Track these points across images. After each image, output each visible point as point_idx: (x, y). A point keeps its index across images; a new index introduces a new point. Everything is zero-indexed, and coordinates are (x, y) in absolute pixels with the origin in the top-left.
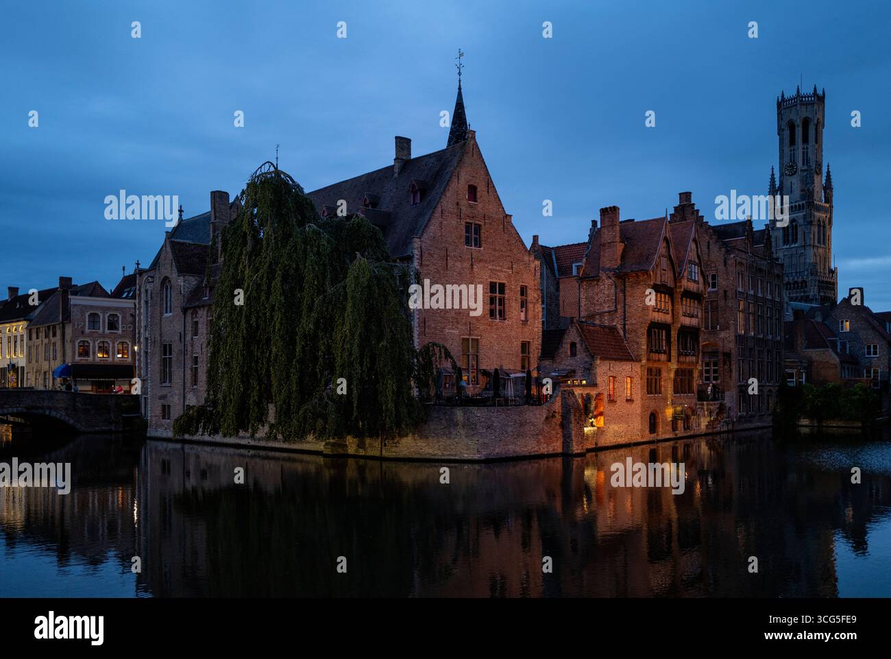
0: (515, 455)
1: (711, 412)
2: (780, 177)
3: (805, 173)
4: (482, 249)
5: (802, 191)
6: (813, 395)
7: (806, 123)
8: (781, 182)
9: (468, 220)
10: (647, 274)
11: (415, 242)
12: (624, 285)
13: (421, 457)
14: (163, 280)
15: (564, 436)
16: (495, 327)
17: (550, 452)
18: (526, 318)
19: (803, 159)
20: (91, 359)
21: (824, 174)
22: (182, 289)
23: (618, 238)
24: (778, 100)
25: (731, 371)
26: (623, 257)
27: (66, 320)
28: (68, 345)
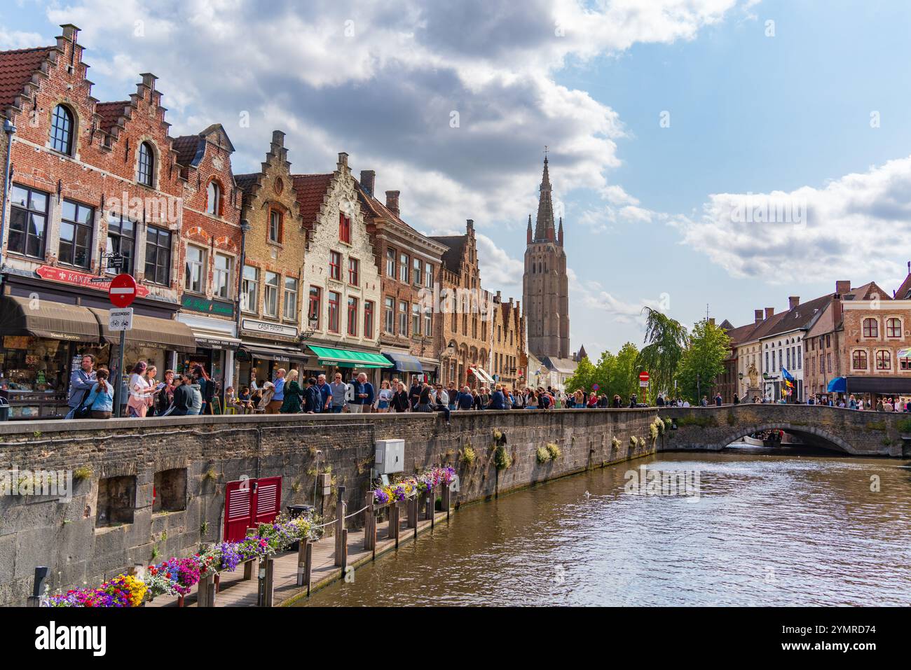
20: (868, 371)
27: (839, 327)
28: (842, 356)
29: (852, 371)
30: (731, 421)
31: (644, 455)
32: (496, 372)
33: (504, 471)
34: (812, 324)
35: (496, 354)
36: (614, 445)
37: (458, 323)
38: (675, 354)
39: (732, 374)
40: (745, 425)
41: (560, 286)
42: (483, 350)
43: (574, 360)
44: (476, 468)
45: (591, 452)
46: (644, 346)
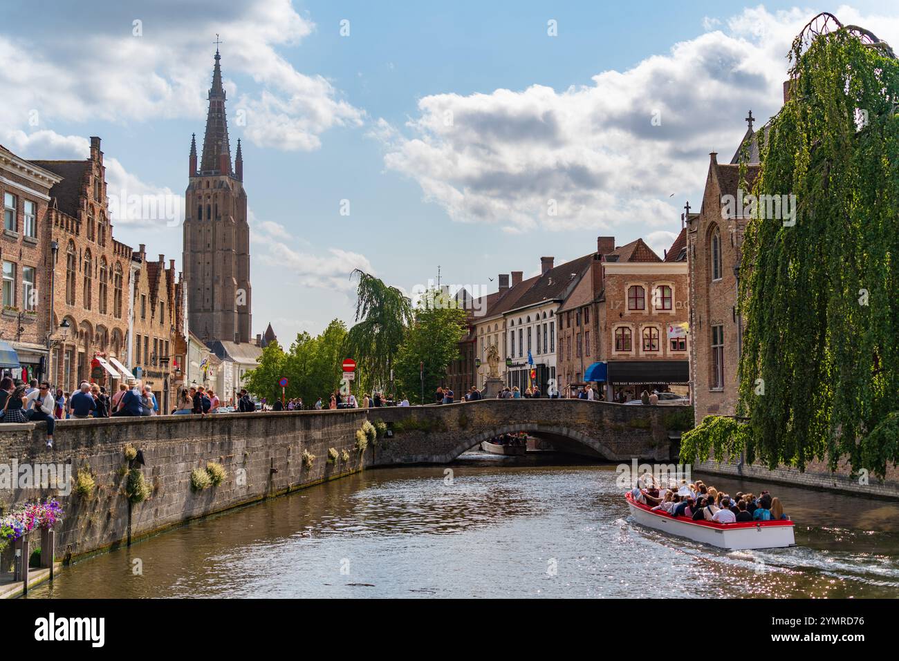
14: (709, 228)
20: (633, 353)
22: (734, 238)
27: (599, 297)
28: (603, 335)
29: (614, 353)
30: (464, 423)
31: (348, 473)
32: (139, 362)
33: (140, 504)
34: (568, 293)
35: (139, 337)
36: (305, 461)
37: (76, 291)
38: (395, 334)
39: (468, 360)
40: (481, 429)
41: (238, 239)
42: (117, 331)
43: (257, 345)
44: (97, 502)
45: (271, 473)
46: (354, 324)
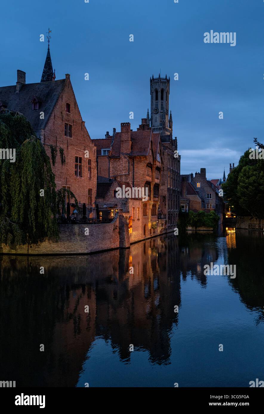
0: (102, 249)
1: (162, 224)
2: (151, 114)
3: (162, 114)
4: (72, 138)
5: (161, 121)
6: (194, 216)
7: (162, 91)
8: (152, 116)
9: (66, 122)
10: (145, 158)
11: (42, 131)
12: (134, 162)
13: (54, 253)
15: (120, 238)
16: (77, 181)
17: (115, 247)
18: (90, 176)
19: (161, 107)
21: (169, 115)
23: (130, 138)
24: (151, 79)
25: (165, 205)
26: (132, 148)
